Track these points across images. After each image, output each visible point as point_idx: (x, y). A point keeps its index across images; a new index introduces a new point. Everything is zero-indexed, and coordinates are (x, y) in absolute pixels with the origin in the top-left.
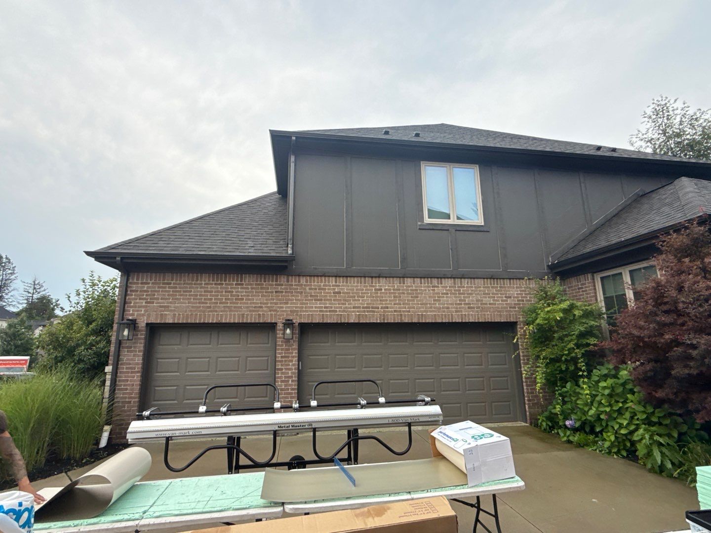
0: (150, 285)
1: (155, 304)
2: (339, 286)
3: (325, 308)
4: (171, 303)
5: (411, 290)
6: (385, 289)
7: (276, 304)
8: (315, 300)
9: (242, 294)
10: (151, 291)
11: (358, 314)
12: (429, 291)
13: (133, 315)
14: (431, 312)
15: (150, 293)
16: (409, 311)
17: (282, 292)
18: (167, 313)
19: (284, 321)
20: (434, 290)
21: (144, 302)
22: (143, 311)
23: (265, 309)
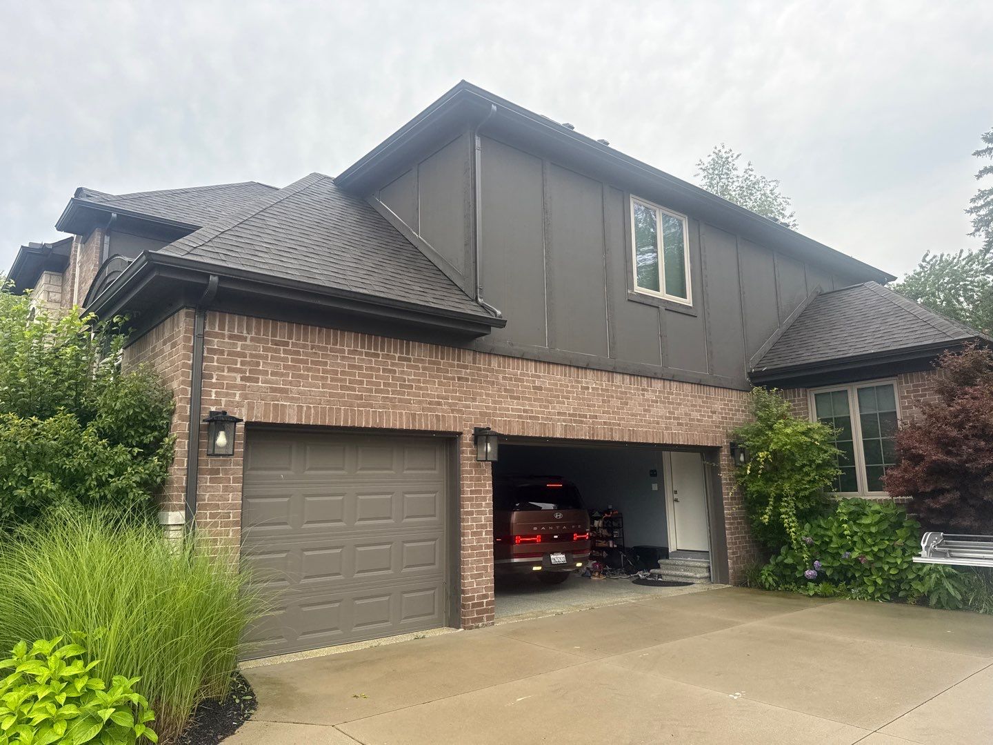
0: (248, 342)
1: (260, 384)
2: (539, 377)
3: (525, 411)
4: (291, 383)
5: (620, 392)
7: (460, 399)
8: (512, 397)
10: (252, 356)
11: (564, 424)
12: (639, 395)
13: (217, 402)
14: (641, 427)
15: (248, 359)
16: (619, 425)
18: (285, 403)
19: (473, 431)
20: (643, 395)
21: (238, 376)
22: (238, 395)
23: (445, 407)
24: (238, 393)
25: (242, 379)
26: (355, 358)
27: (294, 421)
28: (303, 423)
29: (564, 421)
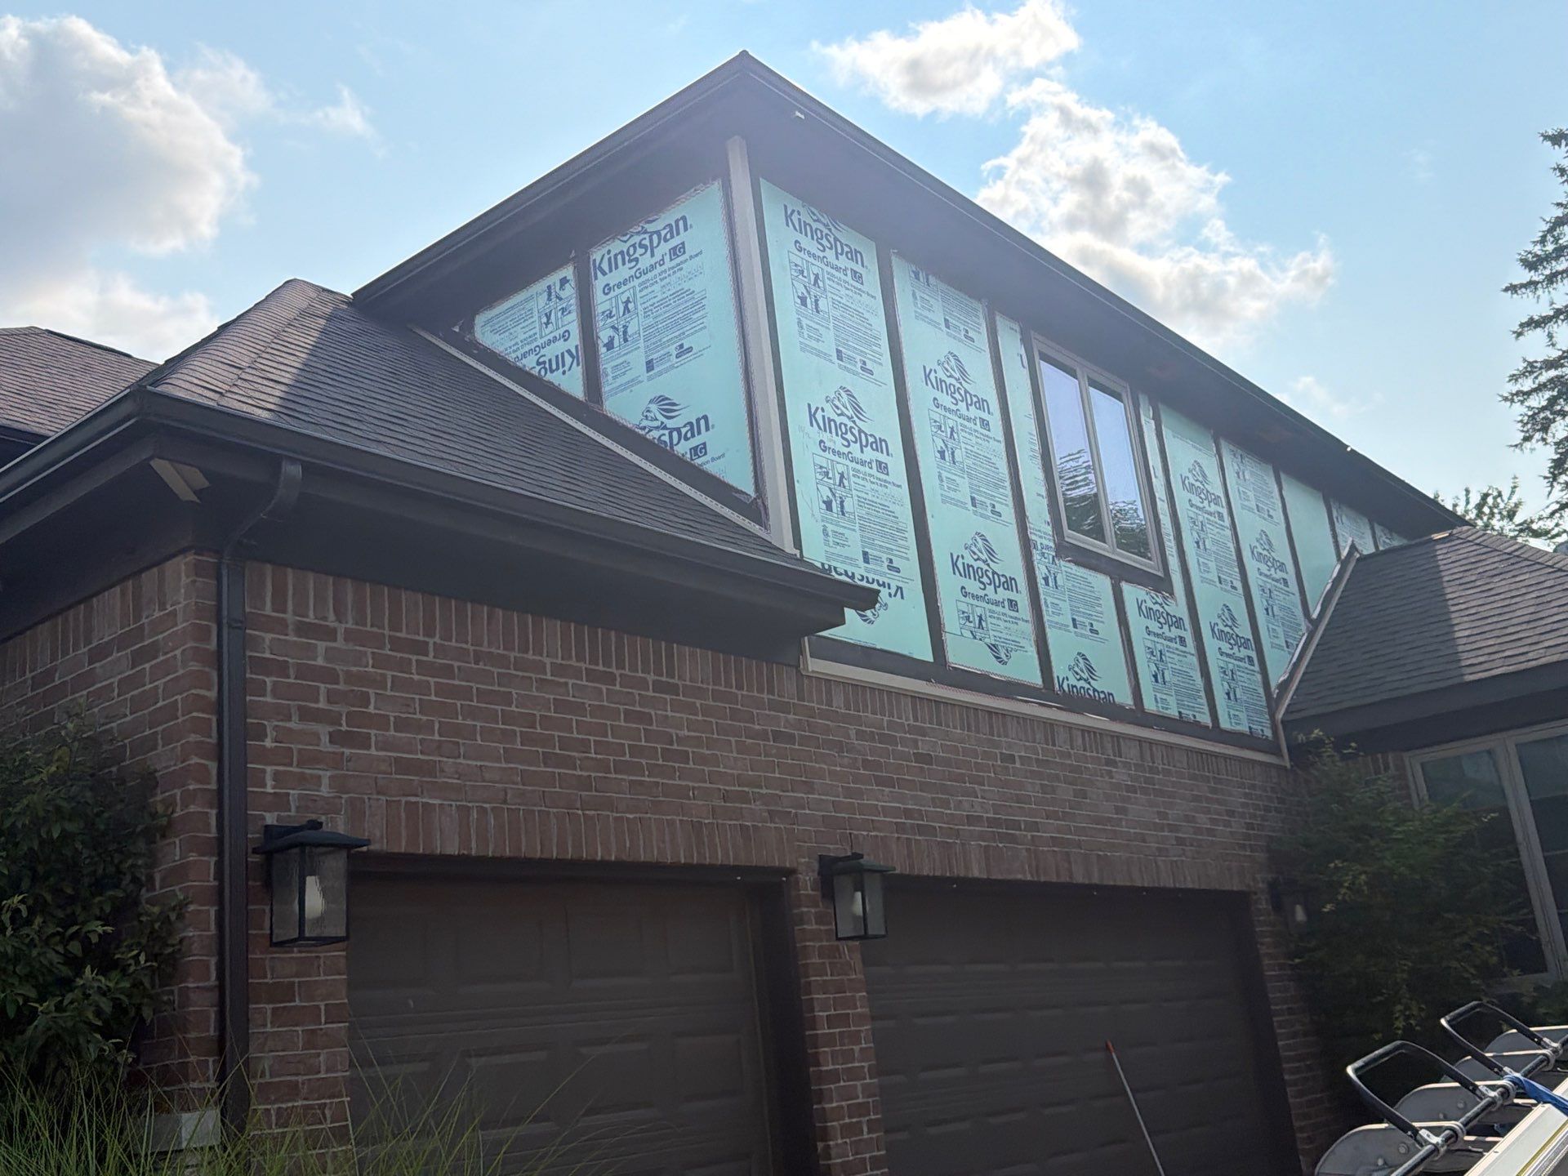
0: (340, 643)
1: (373, 751)
3: (908, 813)
4: (439, 748)
5: (1071, 769)
6: (1022, 760)
8: (880, 781)
9: (681, 734)
10: (350, 678)
11: (982, 844)
12: (1101, 774)
13: (281, 801)
15: (341, 687)
18: (431, 801)
19: (816, 866)
20: (1110, 774)
21: (324, 730)
22: (325, 781)
23: (757, 806)
24: (326, 775)
25: (334, 738)
26: (566, 684)
27: (453, 849)
28: (473, 853)
29: (981, 836)
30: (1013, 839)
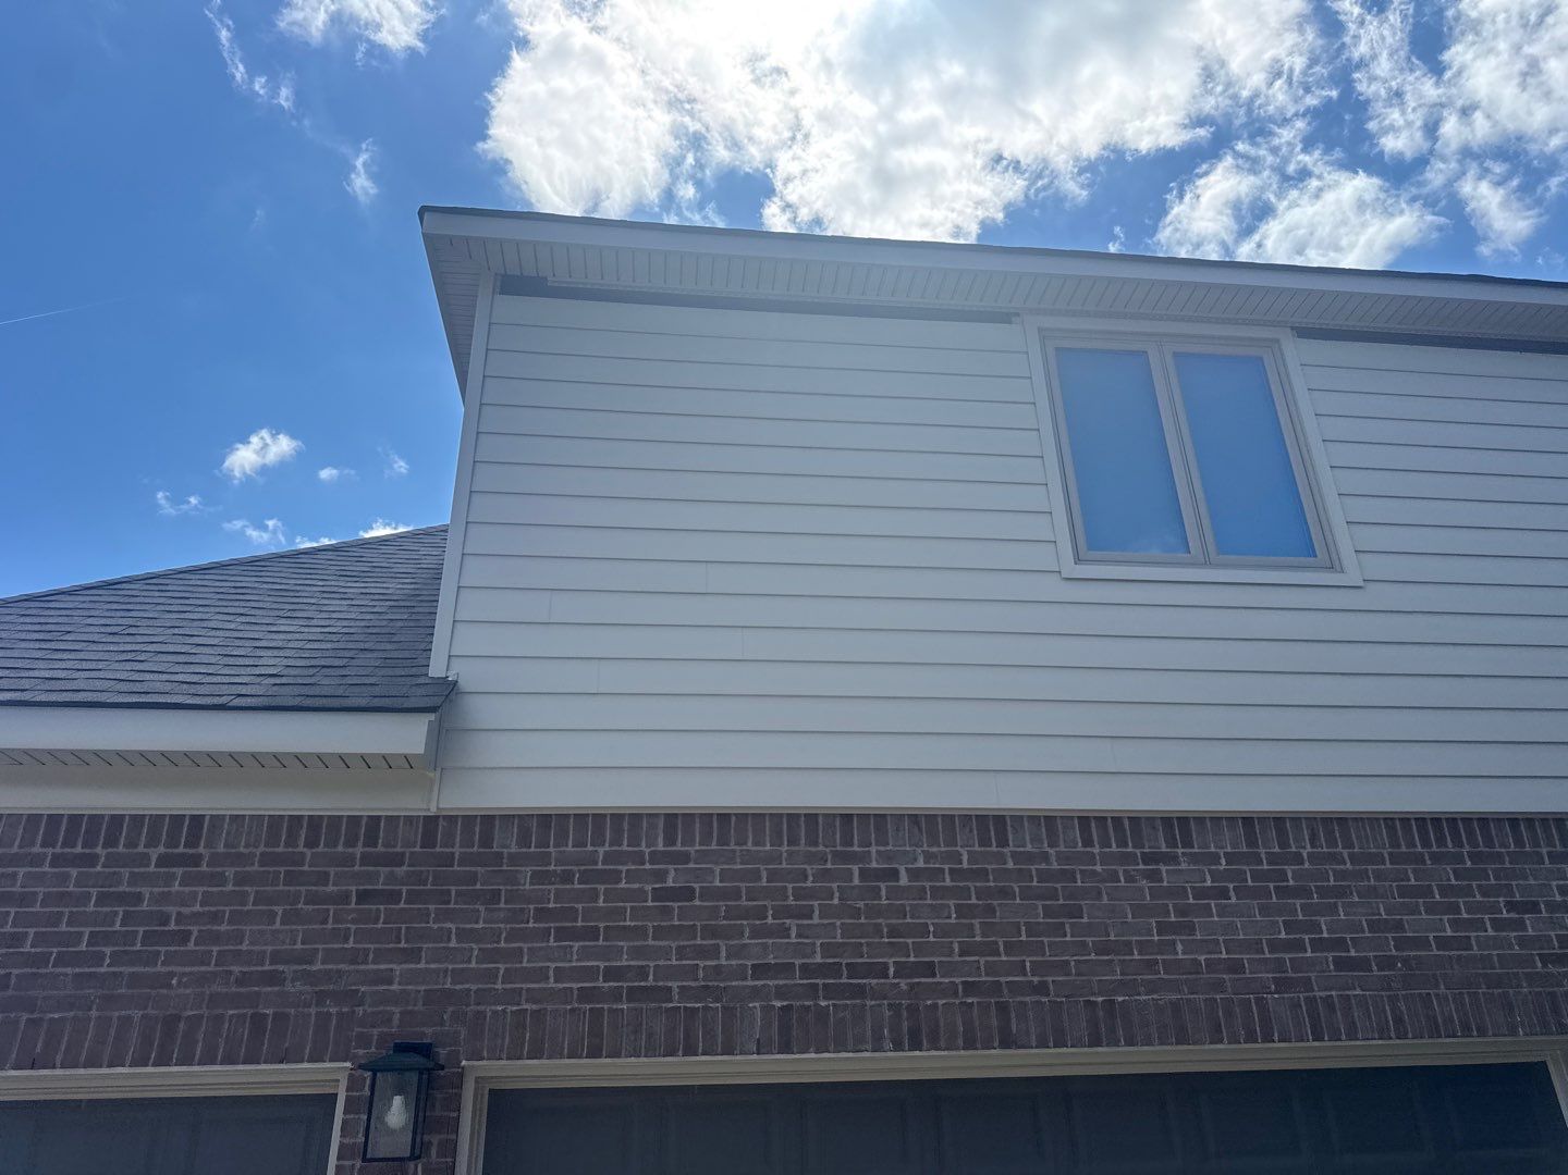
2: (684, 858)
3: (611, 974)
5: (1044, 876)
6: (915, 874)
7: (356, 957)
8: (562, 934)
9: (186, 910)
11: (778, 1004)
12: (1130, 878)
14: (1152, 988)
16: (1041, 989)
17: (393, 897)
20: (1154, 876)
23: (295, 988)
29: (781, 993)
30: (860, 992)
